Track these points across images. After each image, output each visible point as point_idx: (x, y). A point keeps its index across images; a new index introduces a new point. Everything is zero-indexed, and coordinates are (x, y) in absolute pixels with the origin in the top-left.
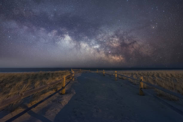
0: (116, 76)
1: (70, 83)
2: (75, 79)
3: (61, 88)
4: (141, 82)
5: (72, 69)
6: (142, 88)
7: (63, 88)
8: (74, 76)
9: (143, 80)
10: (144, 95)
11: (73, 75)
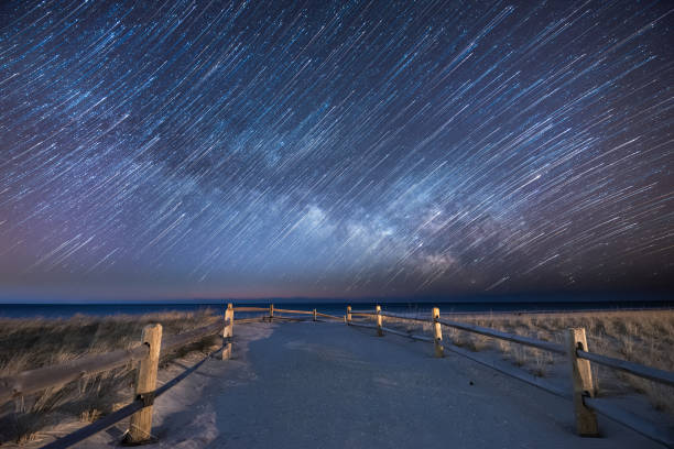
0: (440, 335)
1: (199, 369)
2: (234, 350)
3: (131, 401)
4: (578, 360)
5: (230, 306)
6: (587, 394)
7: (143, 401)
8: (228, 337)
9: (586, 349)
10: (599, 435)
11: (227, 332)
